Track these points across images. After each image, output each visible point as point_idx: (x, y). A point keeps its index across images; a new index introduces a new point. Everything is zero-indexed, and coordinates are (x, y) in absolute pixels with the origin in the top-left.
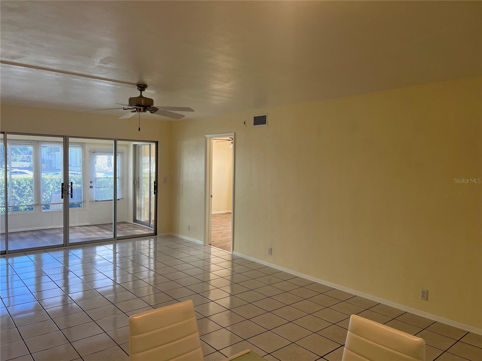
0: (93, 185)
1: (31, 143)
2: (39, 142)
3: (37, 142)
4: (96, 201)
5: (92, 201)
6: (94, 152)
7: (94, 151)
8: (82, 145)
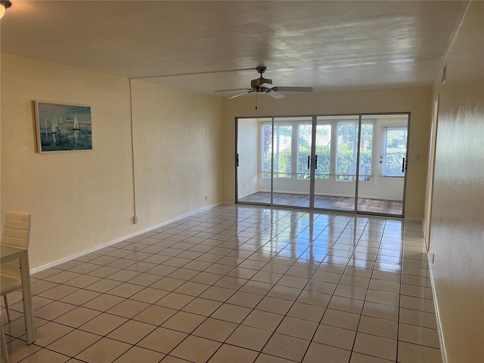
0: (383, 160)
1: (330, 122)
2: (335, 121)
3: (334, 121)
4: (385, 176)
5: (381, 176)
6: (386, 128)
7: (386, 126)
8: (374, 121)
